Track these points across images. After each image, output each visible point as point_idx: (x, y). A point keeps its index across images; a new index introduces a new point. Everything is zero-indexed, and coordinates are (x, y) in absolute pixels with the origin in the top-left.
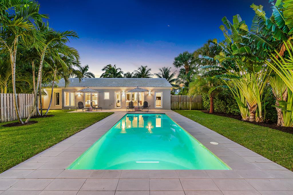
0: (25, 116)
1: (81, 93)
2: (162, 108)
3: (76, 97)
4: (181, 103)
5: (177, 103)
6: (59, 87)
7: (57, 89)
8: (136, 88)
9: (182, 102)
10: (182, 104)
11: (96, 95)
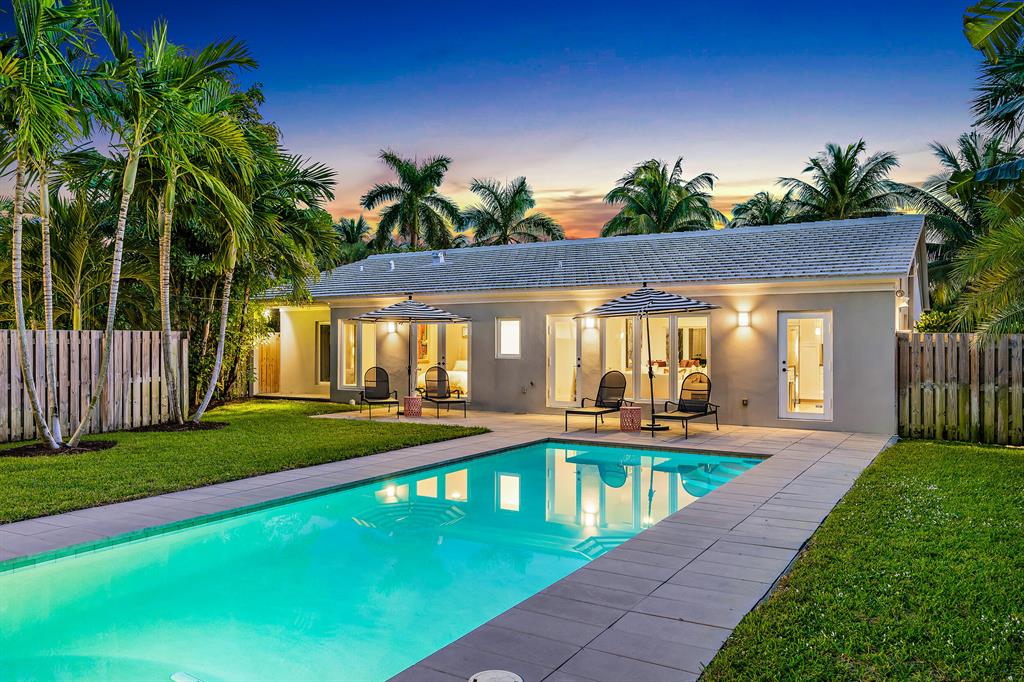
0: (127, 421)
1: (404, 328)
2: (830, 417)
3: (380, 343)
4: (981, 394)
5: (952, 388)
6: (317, 301)
7: (306, 309)
8: (633, 290)
9: (989, 388)
10: (989, 399)
11: (459, 333)
